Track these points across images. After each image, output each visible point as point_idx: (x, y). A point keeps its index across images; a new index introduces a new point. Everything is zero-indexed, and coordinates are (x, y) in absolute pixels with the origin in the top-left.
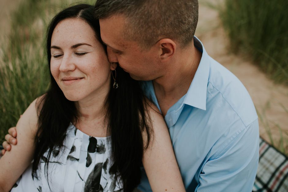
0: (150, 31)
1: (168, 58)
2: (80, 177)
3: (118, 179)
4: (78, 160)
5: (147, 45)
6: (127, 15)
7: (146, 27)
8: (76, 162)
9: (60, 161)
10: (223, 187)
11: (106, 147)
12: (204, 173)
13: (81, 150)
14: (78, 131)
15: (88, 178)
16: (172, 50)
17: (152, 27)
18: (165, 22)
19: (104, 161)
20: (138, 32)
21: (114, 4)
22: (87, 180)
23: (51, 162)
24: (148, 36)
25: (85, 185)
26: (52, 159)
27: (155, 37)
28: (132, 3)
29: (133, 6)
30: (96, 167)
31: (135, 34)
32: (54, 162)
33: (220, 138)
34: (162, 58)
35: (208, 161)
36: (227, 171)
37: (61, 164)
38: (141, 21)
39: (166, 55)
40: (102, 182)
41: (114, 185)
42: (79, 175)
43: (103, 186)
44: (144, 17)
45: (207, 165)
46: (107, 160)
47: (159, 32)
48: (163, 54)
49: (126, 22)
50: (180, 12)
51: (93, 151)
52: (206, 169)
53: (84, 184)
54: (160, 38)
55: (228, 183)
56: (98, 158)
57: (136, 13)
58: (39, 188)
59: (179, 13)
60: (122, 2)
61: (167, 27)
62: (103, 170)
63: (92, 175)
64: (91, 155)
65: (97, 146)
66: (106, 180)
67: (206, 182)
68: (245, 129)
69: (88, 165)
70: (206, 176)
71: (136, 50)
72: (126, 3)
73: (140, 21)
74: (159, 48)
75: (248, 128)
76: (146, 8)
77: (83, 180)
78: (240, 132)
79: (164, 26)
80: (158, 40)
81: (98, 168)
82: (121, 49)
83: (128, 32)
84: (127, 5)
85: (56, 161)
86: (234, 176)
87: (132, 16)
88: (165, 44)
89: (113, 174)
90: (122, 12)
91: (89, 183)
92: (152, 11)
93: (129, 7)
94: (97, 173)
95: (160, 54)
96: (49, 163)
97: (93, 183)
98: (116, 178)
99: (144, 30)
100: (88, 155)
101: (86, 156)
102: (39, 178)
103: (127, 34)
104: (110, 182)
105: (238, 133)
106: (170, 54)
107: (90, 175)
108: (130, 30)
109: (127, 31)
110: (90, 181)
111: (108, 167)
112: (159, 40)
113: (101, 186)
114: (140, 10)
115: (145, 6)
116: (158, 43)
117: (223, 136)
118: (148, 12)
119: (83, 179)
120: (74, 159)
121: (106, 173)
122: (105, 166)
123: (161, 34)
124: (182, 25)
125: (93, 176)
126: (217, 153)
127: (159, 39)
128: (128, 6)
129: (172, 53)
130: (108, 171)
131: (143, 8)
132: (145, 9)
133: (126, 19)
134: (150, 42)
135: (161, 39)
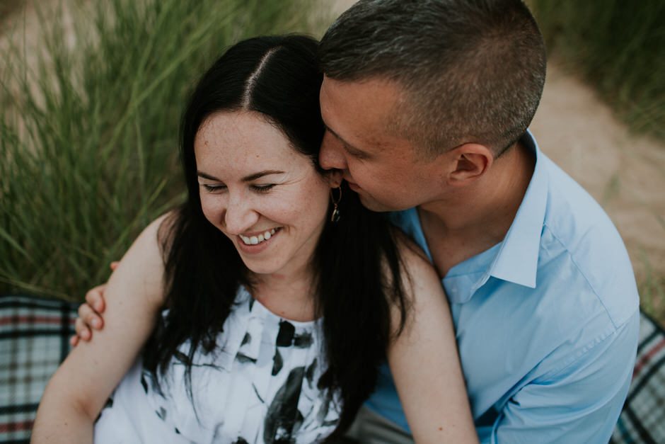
0: (449, 126)
1: (468, 180)
2: (259, 396)
3: (335, 397)
4: (254, 361)
5: (431, 150)
6: (407, 86)
7: (444, 116)
8: (251, 365)
9: (217, 363)
10: (555, 435)
11: (314, 336)
12: (517, 403)
13: (262, 342)
14: (257, 304)
15: (276, 399)
16: (481, 168)
17: (455, 119)
18: (484, 111)
19: (309, 363)
20: (423, 123)
21: (381, 57)
22: (273, 403)
23: (198, 366)
24: (442, 134)
25: (268, 413)
26: (199, 358)
27: (456, 138)
28: (426, 62)
29: (427, 69)
30: (292, 376)
31: (412, 125)
32: (205, 365)
33: (561, 346)
34: (452, 179)
35: (531, 383)
36: (569, 409)
37: (220, 371)
38: (436, 102)
39: (463, 175)
40: (303, 405)
41: (325, 410)
42: (256, 391)
43: (304, 413)
44: (444, 95)
45: (527, 391)
46: (315, 361)
47: (467, 129)
48: (458, 171)
49: (401, 100)
50: (518, 95)
51: (287, 344)
52: (524, 398)
53: (265, 410)
54: (464, 140)
55: (565, 429)
56: (296, 358)
57: (429, 84)
58: (159, 411)
59: (515, 96)
60: (402, 57)
61: (485, 120)
62: (305, 381)
63: (281, 393)
64: (283, 350)
65: (295, 336)
66: (310, 400)
67: (521, 420)
68: (613, 333)
69: (275, 372)
70: (521, 410)
71: (404, 158)
72: (411, 60)
73: (432, 102)
74: (454, 159)
75: (620, 330)
76: (454, 77)
77: (263, 402)
78: (603, 338)
79: (481, 119)
80: (457, 145)
81: (296, 378)
82: (369, 150)
83: (400, 120)
84: (412, 64)
85: (209, 362)
86: (578, 419)
87: (417, 89)
88: (471, 155)
89: (324, 388)
90: (396, 78)
91: (277, 408)
92: (464, 86)
93: (416, 70)
94: (293, 389)
95: (451, 171)
96: (194, 368)
97: (284, 407)
98: (330, 397)
99: (437, 120)
100: (277, 353)
101: (273, 354)
102: (167, 397)
103: (396, 123)
104: (318, 404)
105: (598, 341)
106: (474, 174)
107: (278, 393)
108: (405, 116)
109: (399, 118)
110: (278, 405)
111: (317, 375)
112: (461, 145)
113: (300, 413)
114: (440, 80)
115: (452, 74)
116: (456, 150)
117: (568, 343)
118: (456, 88)
119: (263, 398)
120: (246, 359)
121: (310, 387)
122: (309, 373)
123: (470, 133)
124: (513, 119)
125: (285, 395)
126: (549, 374)
127: (462, 143)
128: (414, 67)
129: (479, 173)
130: (315, 382)
131: (446, 76)
132: (449, 78)
133: (402, 94)
134: (439, 146)
135: (465, 143)
